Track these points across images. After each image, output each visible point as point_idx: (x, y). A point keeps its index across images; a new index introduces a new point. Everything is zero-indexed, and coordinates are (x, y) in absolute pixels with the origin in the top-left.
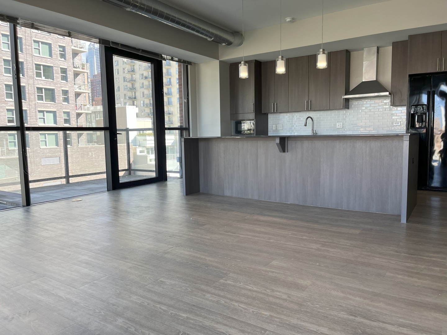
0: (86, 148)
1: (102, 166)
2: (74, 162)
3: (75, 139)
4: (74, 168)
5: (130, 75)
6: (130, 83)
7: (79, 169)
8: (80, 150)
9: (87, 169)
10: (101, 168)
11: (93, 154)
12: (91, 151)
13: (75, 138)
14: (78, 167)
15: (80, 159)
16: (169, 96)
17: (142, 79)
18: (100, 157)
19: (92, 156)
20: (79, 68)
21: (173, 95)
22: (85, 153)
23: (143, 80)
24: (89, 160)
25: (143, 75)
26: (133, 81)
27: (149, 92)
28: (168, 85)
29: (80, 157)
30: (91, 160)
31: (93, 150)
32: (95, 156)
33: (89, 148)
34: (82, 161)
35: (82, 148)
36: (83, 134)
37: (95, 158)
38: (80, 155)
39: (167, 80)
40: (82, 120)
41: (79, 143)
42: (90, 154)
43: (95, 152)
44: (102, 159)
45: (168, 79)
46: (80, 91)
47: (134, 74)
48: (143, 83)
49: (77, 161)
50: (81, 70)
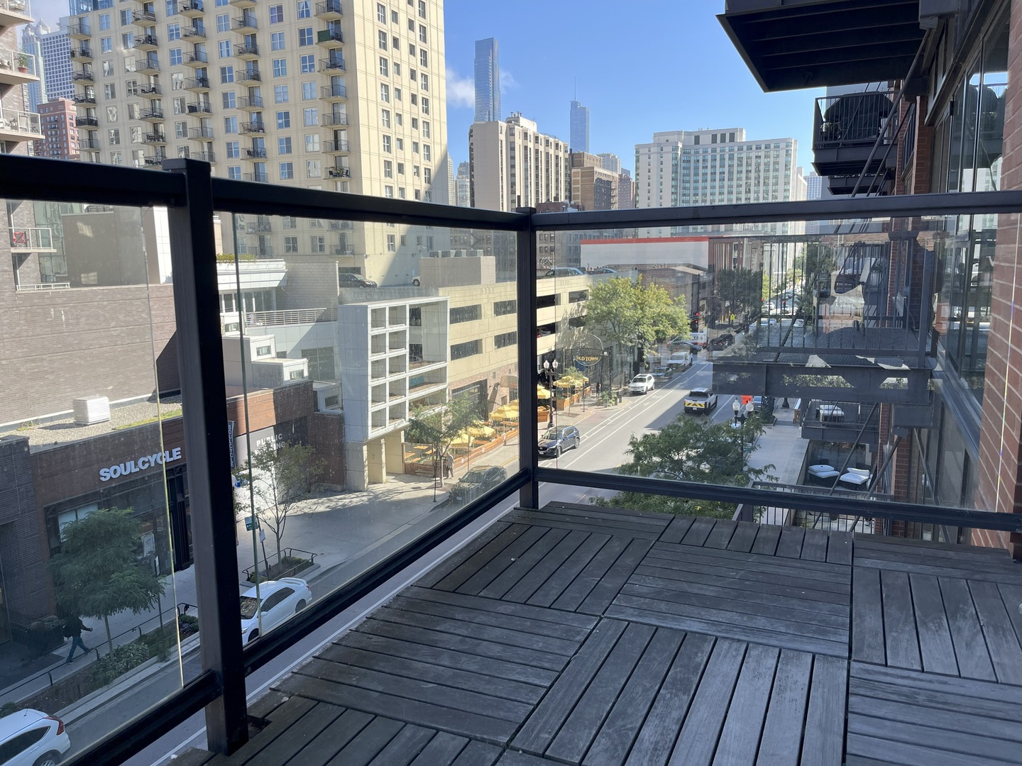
0: (41, 296)
1: (91, 345)
2: (5, 336)
3: (6, 271)
4: (7, 352)
5: (146, 100)
6: (148, 123)
7: (20, 355)
8: (21, 302)
9: (45, 357)
10: (86, 352)
11: (60, 311)
12: (54, 305)
13: (6, 268)
14: (19, 351)
15: (24, 328)
16: (257, 160)
17: (183, 111)
18: (83, 320)
19: (58, 317)
20: (11, 68)
21: (268, 155)
22: (38, 311)
23: (184, 114)
24: (48, 329)
25: (182, 101)
26: (156, 116)
27: (203, 148)
28: (255, 131)
29: (22, 322)
30: (57, 329)
31: (60, 301)
32: (67, 319)
33: (47, 296)
34: (31, 333)
35: (28, 297)
36: (29, 258)
37: (68, 324)
38: (23, 318)
39: (251, 118)
40: (23, 216)
41: (16, 282)
42: (52, 313)
43: (68, 308)
44: (87, 327)
45: (255, 116)
46: (14, 133)
47: (159, 100)
48: (184, 124)
49: (13, 335)
50: (15, 73)
